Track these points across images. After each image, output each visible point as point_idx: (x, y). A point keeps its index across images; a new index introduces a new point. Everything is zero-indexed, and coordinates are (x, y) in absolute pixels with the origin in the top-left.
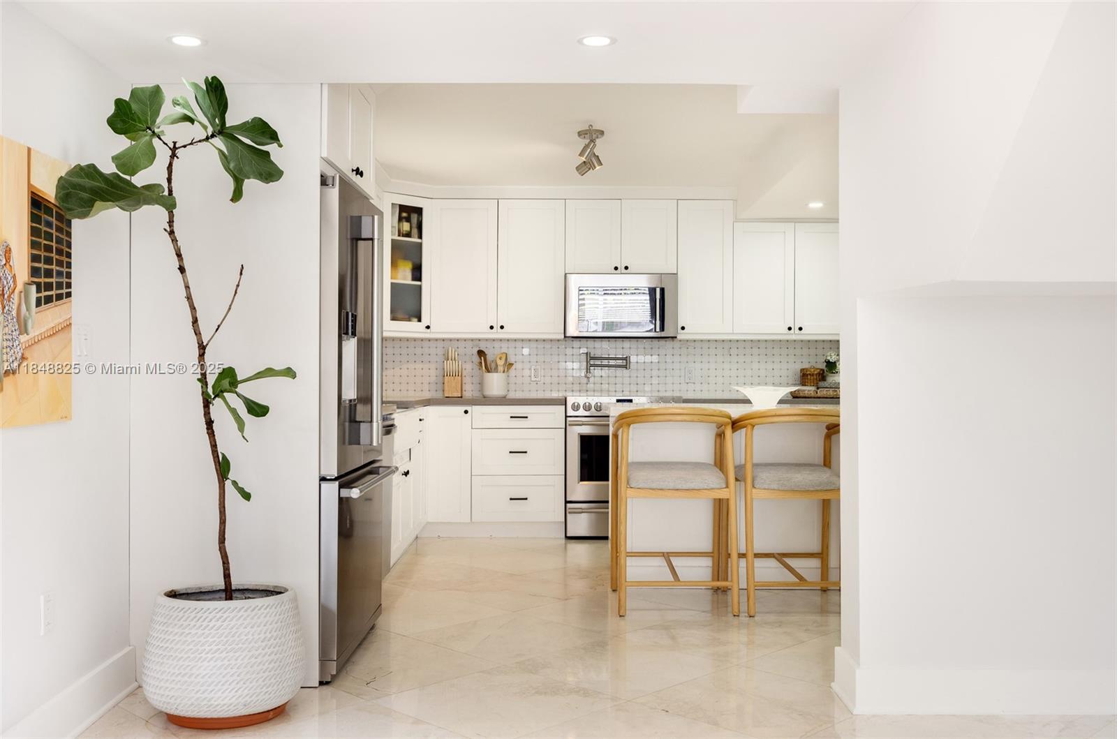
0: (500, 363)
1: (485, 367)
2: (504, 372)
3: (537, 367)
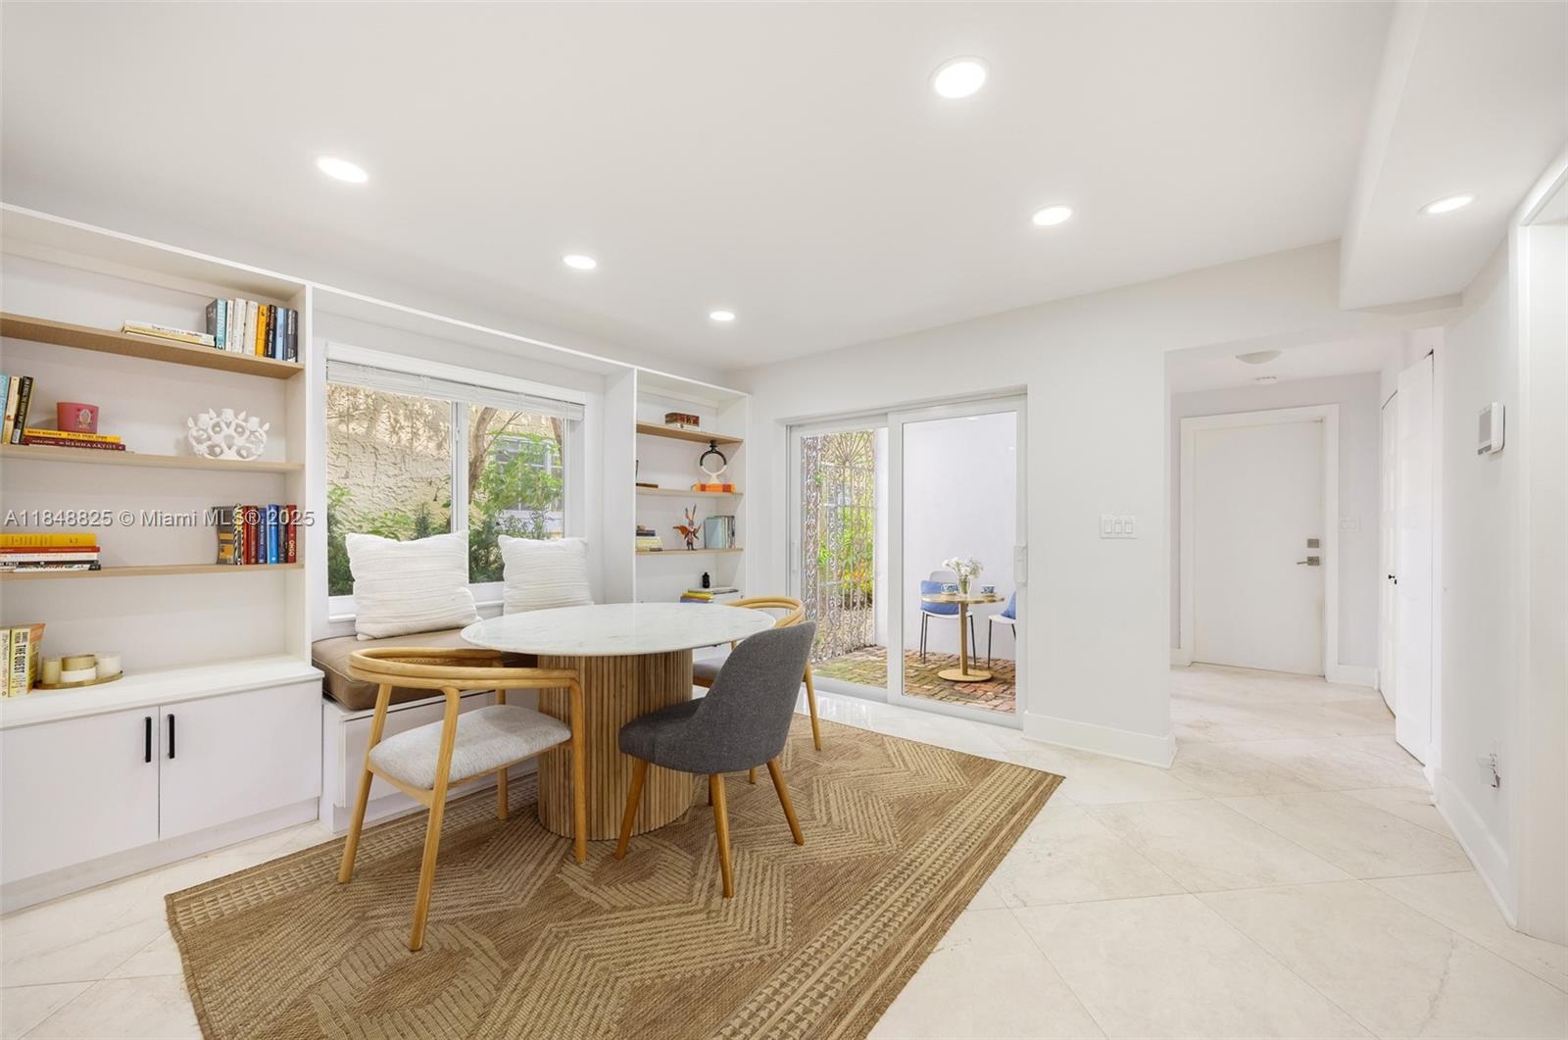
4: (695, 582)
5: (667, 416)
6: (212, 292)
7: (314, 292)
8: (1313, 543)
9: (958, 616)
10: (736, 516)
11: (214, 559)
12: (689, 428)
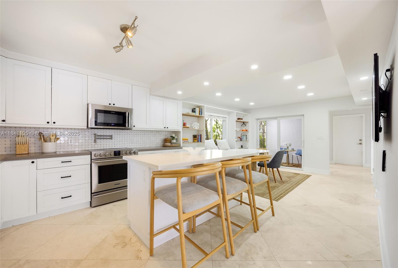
0: (53, 138)
1: (44, 140)
2: (54, 142)
3: (72, 139)
4: (240, 147)
5: (238, 118)
6: (194, 107)
7: (206, 106)
8: (361, 140)
9: (287, 154)
10: (247, 135)
11: (192, 141)
12: (241, 120)
